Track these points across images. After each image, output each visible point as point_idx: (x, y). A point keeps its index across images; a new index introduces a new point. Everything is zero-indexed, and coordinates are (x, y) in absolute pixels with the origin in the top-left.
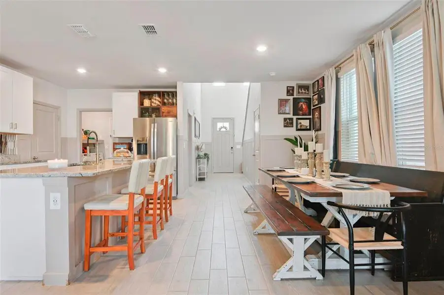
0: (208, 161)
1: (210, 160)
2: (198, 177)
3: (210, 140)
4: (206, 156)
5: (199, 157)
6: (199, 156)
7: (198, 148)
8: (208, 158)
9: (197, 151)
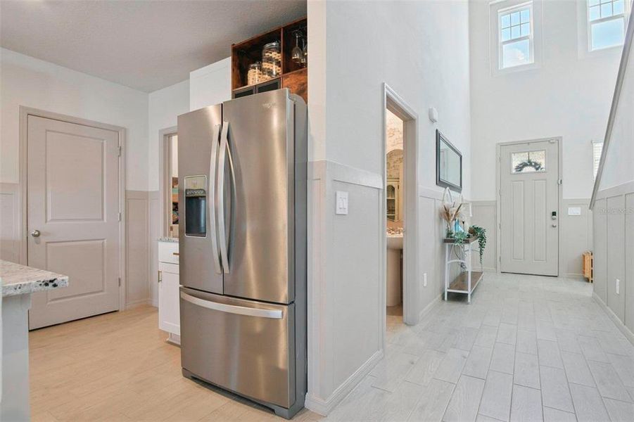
0: (481, 246)
1: (487, 245)
2: (447, 290)
3: (490, 195)
4: (476, 233)
5: (449, 239)
6: (449, 234)
7: (446, 214)
8: (482, 238)
9: (445, 223)
